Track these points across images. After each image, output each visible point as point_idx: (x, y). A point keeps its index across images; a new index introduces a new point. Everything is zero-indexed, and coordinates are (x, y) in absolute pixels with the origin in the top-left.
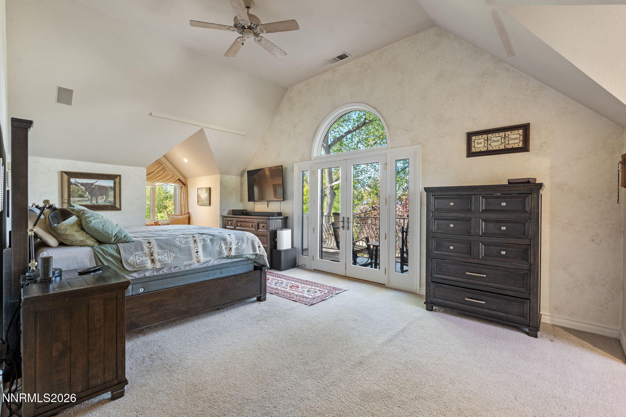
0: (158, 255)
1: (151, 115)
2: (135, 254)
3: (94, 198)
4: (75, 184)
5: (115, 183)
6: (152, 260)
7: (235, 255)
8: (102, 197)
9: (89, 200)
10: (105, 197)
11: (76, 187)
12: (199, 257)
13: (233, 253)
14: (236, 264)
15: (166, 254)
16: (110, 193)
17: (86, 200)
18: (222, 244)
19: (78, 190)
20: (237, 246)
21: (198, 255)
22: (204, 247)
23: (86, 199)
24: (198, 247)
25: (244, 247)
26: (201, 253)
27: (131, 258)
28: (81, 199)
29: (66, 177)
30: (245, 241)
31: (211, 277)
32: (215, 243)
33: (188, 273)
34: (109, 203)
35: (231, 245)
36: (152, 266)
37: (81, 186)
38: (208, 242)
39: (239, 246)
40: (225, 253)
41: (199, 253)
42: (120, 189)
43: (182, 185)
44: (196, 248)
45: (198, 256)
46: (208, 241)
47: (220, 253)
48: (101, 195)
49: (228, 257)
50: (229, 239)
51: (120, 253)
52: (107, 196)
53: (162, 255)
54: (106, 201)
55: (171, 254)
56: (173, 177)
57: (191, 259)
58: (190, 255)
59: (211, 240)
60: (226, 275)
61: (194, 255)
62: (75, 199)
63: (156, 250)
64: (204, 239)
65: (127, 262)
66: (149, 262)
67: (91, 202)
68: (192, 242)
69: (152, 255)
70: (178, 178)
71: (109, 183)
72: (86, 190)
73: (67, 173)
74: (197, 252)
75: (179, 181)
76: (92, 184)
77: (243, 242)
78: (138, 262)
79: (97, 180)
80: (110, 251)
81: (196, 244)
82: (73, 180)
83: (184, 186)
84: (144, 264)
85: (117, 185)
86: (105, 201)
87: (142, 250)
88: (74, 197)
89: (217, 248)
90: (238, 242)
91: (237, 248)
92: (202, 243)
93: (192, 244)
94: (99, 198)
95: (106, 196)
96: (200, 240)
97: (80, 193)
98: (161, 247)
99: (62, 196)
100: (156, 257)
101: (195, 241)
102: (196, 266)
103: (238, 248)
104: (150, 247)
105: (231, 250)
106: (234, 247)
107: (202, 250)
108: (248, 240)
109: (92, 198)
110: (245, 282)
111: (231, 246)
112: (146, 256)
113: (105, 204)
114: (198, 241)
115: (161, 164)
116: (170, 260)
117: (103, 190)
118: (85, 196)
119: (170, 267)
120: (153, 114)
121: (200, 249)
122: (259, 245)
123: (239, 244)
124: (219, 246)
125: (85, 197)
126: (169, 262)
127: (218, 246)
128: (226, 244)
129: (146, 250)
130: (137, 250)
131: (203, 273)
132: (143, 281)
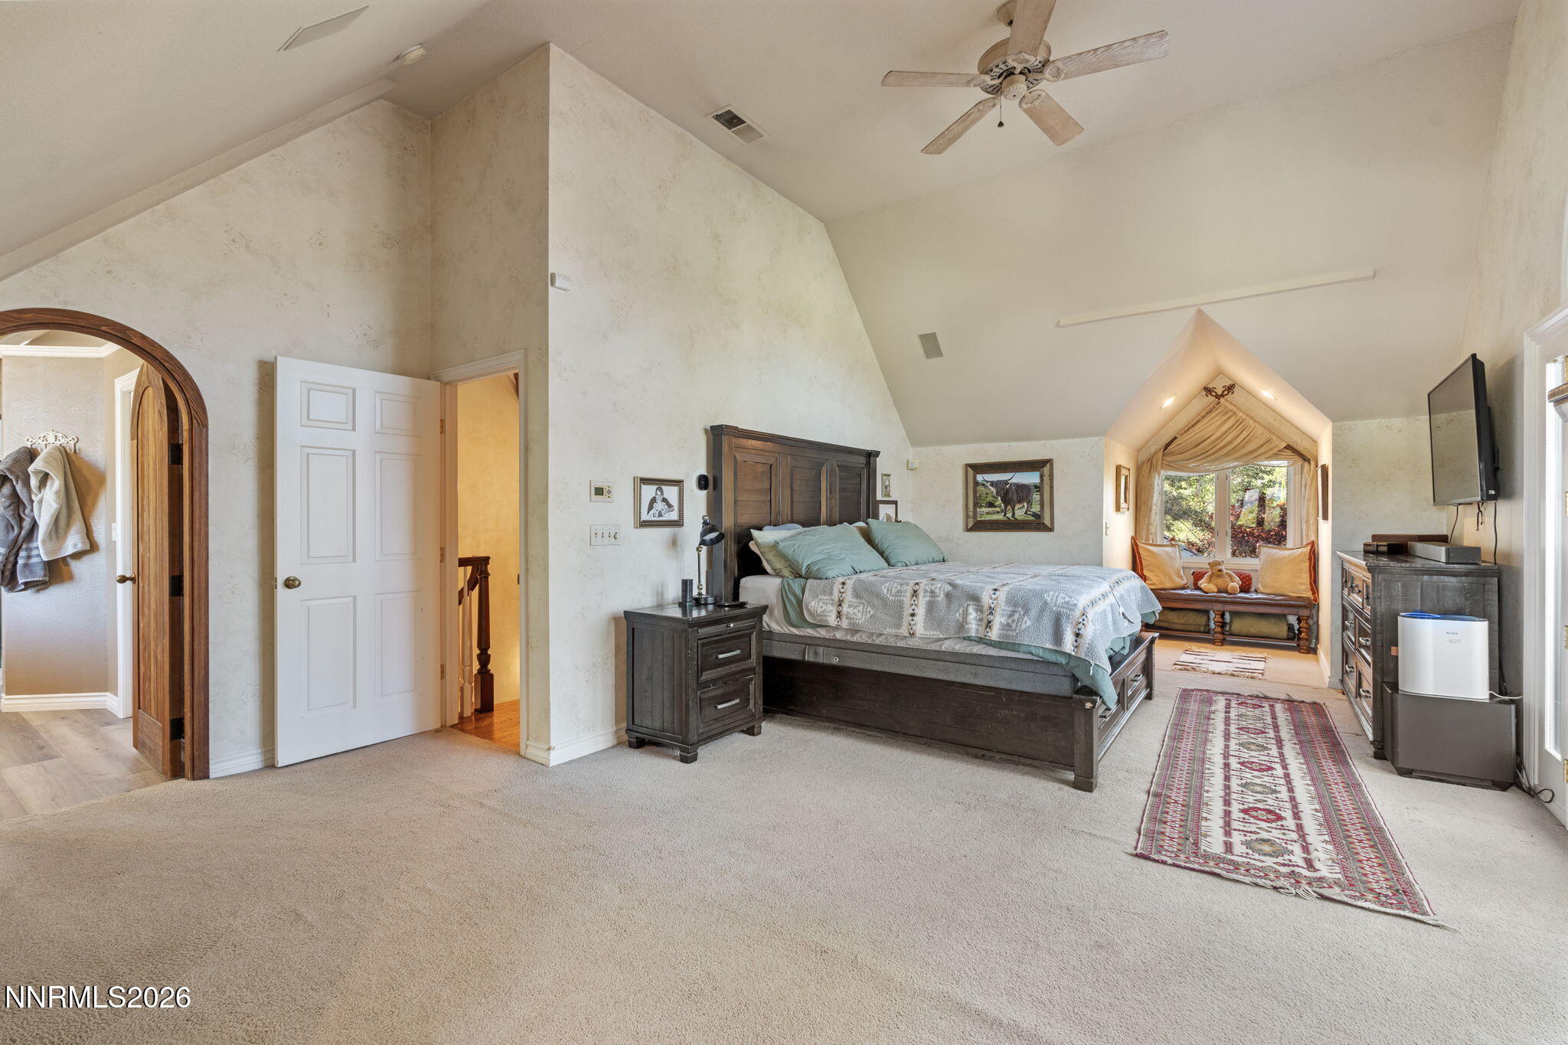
0: (850, 606)
1: (1058, 325)
2: (819, 597)
3: (1009, 507)
4: (983, 485)
5: (1042, 477)
6: (839, 613)
7: (998, 640)
8: (1021, 506)
9: (1002, 511)
10: (1025, 504)
11: (983, 489)
12: (915, 624)
13: (994, 634)
14: (1013, 666)
15: (860, 608)
16: (1034, 496)
17: (998, 512)
18: (971, 610)
19: (987, 494)
20: (1010, 621)
21: (913, 620)
22: (931, 607)
23: (998, 509)
24: (916, 605)
25: (1023, 627)
26: (920, 619)
27: (813, 603)
28: (991, 509)
29: (971, 472)
30: (1034, 613)
31: (951, 678)
32: (954, 605)
33: (904, 653)
34: (1033, 516)
35: (991, 613)
36: (836, 623)
37: (991, 487)
38: (939, 599)
39: (1013, 621)
40: (973, 628)
41: (915, 618)
42: (1052, 487)
43: (1300, 461)
44: (914, 607)
45: (912, 623)
46: (941, 597)
47: (962, 626)
48: (1020, 502)
49: (981, 641)
50: (986, 600)
51: (803, 594)
52: (1030, 503)
53: (855, 607)
54: (1029, 513)
55: (869, 608)
56: (1268, 441)
57: (899, 626)
58: (900, 617)
59: (948, 595)
60: (986, 684)
61: (907, 618)
62: (984, 509)
63: (849, 597)
64: (932, 592)
65: (807, 607)
66: (834, 615)
67: (1005, 515)
68: (909, 594)
69: (840, 605)
70: (1284, 445)
71: (1031, 478)
72: (997, 492)
73: (972, 466)
74: (913, 615)
75: (1289, 452)
76: (1006, 482)
77: (1027, 611)
78: (819, 610)
79: (1012, 474)
80: (795, 588)
81: (914, 598)
82: (980, 478)
83: (1306, 464)
84: (825, 616)
85: (1046, 479)
86: (1026, 513)
87: (831, 594)
88: (981, 506)
89: (957, 615)
90: (1014, 611)
91: (1008, 625)
92: (928, 599)
93: (907, 599)
94: (1017, 506)
95: (1028, 503)
96: (925, 591)
97: (990, 499)
98: (857, 594)
99: (967, 505)
100: (845, 609)
101: (915, 591)
102: (916, 643)
103: (1011, 626)
104: (843, 590)
105: (990, 627)
106: (998, 620)
107: (923, 613)
108: (1042, 611)
109: (1006, 507)
110: (1023, 715)
111: (991, 617)
112: (833, 604)
113: (1026, 518)
114: (921, 593)
115: (1231, 413)
116: (863, 619)
117: (1023, 493)
118: (996, 504)
119: (873, 633)
120: (1061, 323)
121: (921, 611)
122: (1079, 629)
123: (1016, 616)
124: (964, 611)
125: (995, 507)
126: (860, 622)
127: (961, 611)
128: (979, 609)
129: (836, 595)
130: (824, 592)
131: (934, 662)
132: (837, 645)
